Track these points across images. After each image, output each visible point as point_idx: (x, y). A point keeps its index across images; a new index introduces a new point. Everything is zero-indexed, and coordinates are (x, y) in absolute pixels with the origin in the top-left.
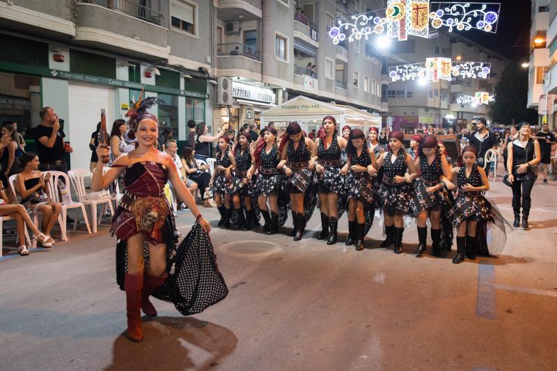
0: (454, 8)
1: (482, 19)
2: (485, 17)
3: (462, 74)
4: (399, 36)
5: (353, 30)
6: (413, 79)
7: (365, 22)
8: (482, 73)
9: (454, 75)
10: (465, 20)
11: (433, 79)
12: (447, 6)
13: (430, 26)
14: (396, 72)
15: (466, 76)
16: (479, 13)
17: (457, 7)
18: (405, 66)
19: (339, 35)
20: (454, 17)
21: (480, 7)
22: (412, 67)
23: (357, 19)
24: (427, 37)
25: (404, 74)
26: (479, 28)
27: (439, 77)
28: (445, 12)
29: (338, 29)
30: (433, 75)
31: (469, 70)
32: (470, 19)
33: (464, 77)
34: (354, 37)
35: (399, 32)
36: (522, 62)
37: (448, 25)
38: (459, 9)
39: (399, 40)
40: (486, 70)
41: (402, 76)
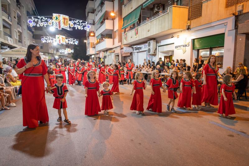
0: (77, 21)
1: (86, 27)
2: (87, 26)
3: (69, 42)
4: (58, 28)
5: (39, 22)
6: (51, 42)
7: (44, 20)
8: (76, 43)
9: (66, 42)
10: (81, 26)
11: (59, 43)
12: (75, 20)
13: (69, 26)
14: (44, 39)
16: (85, 24)
17: (78, 21)
18: (48, 37)
19: (33, 23)
20: (77, 24)
21: (85, 23)
22: (51, 38)
23: (40, 18)
24: (68, 29)
26: (85, 29)
27: (61, 42)
28: (74, 22)
29: (32, 20)
30: (59, 41)
31: (71, 41)
32: (82, 26)
34: (39, 25)
35: (58, 26)
36: (84, 40)
37: (75, 27)
38: (79, 22)
39: (58, 29)
40: (77, 42)
41: (47, 41)
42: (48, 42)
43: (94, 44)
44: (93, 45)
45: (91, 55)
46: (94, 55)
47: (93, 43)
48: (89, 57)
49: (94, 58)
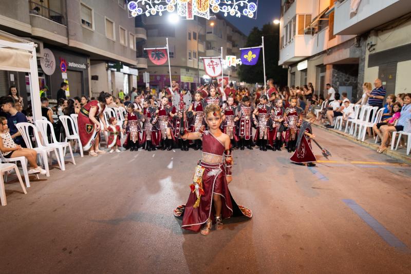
3: (223, 11)
6: (160, 14)
8: (248, 10)
9: (213, 11)
11: (187, 15)
15: (228, 13)
25: (147, 6)
27: (194, 13)
30: (187, 10)
31: (231, 5)
33: (226, 15)
40: (252, 6)
41: (145, 10)
42: (148, 15)
43: (313, 18)
44: (309, 23)
45: (295, 64)
46: (306, 61)
47: (309, 16)
48: (286, 70)
49: (305, 71)
